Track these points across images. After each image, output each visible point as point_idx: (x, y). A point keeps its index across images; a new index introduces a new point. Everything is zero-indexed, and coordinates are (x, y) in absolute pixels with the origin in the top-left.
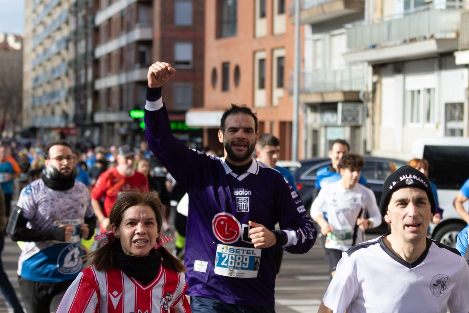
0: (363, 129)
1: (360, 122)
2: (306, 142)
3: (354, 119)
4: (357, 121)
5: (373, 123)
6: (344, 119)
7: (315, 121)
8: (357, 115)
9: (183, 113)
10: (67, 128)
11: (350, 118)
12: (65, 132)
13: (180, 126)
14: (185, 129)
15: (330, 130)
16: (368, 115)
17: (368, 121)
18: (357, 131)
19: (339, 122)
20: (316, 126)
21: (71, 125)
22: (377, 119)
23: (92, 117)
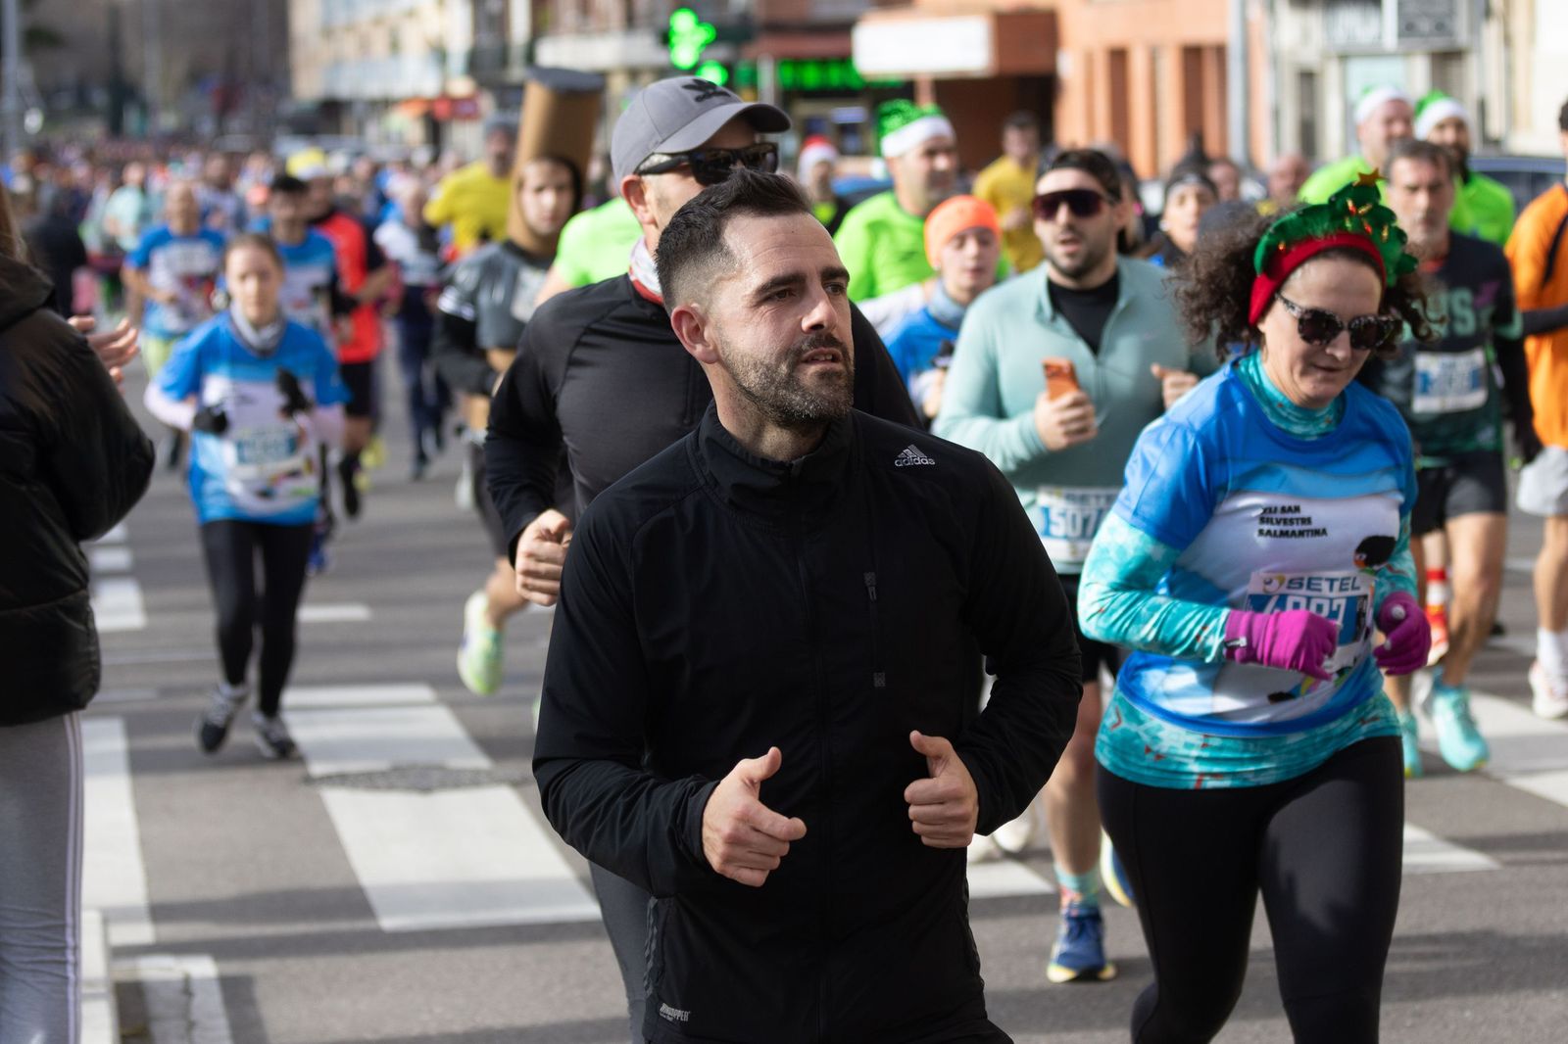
0: (1472, 64)
1: (1462, 37)
2: (1276, 114)
3: (1441, 28)
4: (1450, 34)
5: (1507, 40)
6: (1407, 29)
7: (1306, 36)
8: (1451, 13)
9: (843, 28)
10: (445, 97)
11: (1425, 26)
12: (442, 110)
13: (835, 76)
14: (855, 84)
15: (1358, 70)
16: (1488, 13)
17: (1491, 33)
18: (1454, 69)
19: (1390, 38)
20: (1310, 57)
21: (461, 86)
22: (1519, 24)
23: (530, 57)
